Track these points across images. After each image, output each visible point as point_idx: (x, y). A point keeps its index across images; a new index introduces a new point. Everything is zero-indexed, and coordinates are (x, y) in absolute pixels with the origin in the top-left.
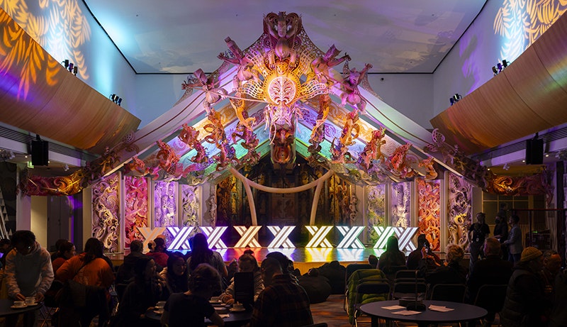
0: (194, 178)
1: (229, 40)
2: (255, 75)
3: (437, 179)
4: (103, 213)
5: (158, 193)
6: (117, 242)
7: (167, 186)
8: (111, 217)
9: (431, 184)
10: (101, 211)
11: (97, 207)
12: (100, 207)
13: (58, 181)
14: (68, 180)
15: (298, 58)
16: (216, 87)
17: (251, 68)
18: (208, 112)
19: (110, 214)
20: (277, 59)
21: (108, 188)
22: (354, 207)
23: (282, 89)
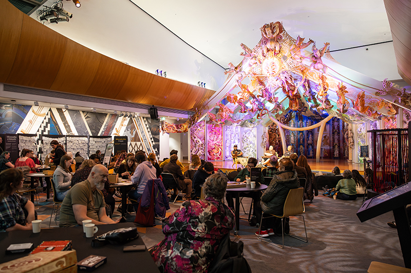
0: (249, 124)
1: (242, 45)
2: (258, 62)
3: (396, 114)
4: (196, 141)
5: (228, 132)
6: (204, 155)
7: (234, 129)
8: (201, 143)
9: (392, 118)
10: (195, 140)
11: (193, 138)
12: (195, 138)
13: (180, 126)
14: (184, 125)
15: (281, 47)
16: (240, 71)
17: (255, 57)
18: (237, 85)
19: (200, 141)
20: (268, 50)
21: (199, 128)
22: (351, 139)
23: (270, 67)
